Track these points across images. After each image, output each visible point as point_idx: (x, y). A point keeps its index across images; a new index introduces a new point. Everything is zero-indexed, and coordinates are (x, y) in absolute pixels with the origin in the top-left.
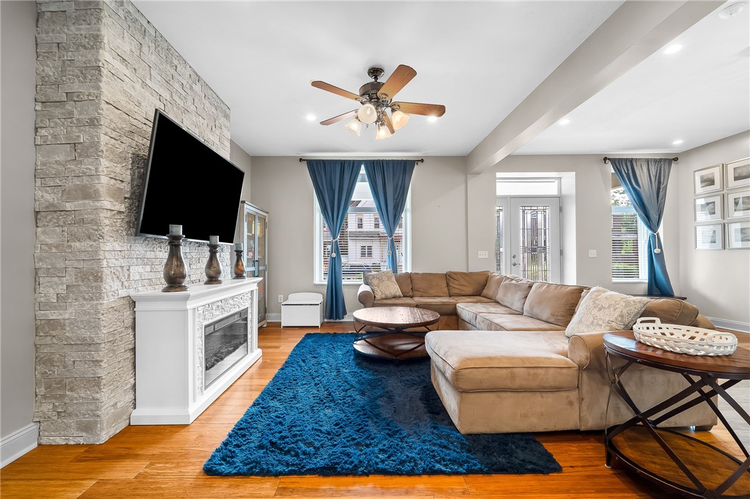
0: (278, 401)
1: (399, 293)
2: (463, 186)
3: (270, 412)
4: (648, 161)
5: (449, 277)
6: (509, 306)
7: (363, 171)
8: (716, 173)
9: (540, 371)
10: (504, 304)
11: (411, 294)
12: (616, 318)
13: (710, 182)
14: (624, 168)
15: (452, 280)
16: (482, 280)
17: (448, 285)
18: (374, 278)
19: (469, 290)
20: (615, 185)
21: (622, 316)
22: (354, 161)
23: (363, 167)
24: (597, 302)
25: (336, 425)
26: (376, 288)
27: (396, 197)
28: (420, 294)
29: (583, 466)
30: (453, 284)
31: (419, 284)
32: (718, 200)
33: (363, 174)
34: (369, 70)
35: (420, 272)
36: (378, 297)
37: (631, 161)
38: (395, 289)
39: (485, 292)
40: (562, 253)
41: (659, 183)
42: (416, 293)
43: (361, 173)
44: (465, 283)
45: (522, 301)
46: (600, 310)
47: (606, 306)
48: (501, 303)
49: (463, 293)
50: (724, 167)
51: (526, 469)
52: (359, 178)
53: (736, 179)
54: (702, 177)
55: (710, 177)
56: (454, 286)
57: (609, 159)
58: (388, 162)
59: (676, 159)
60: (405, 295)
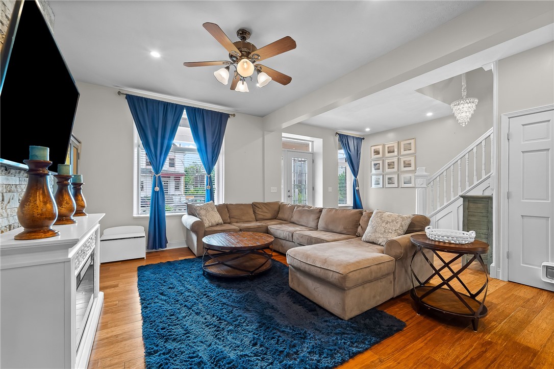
0: (173, 341)
1: (221, 221)
2: (261, 139)
3: (176, 355)
4: (353, 137)
5: (254, 206)
6: (305, 225)
7: (185, 115)
8: (380, 148)
9: (381, 265)
10: (300, 223)
11: (229, 221)
12: (399, 228)
13: (377, 152)
14: (343, 139)
15: (257, 208)
16: (276, 207)
17: (254, 212)
18: (201, 209)
19: (269, 215)
20: (340, 149)
21: (402, 226)
22: (177, 105)
23: (185, 111)
24: (383, 219)
25: (255, 345)
26: (204, 218)
27: (213, 142)
28: (236, 220)
29: (410, 319)
30: (258, 211)
31: (235, 213)
32: (381, 162)
33: (185, 119)
34: (240, 30)
35: (234, 203)
36: (206, 225)
37: (347, 136)
38: (217, 218)
39: (280, 216)
40: (313, 189)
41: (358, 151)
42: (232, 220)
43: (183, 116)
44: (266, 211)
45: (316, 221)
46: (387, 223)
47: (390, 221)
48: (297, 223)
49: (265, 218)
50: (384, 146)
51: (395, 331)
52: (181, 121)
53: (389, 152)
54: (374, 150)
55: (378, 150)
56: (259, 213)
57: (338, 134)
58: (207, 111)
59: (363, 139)
60: (225, 222)
